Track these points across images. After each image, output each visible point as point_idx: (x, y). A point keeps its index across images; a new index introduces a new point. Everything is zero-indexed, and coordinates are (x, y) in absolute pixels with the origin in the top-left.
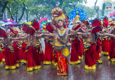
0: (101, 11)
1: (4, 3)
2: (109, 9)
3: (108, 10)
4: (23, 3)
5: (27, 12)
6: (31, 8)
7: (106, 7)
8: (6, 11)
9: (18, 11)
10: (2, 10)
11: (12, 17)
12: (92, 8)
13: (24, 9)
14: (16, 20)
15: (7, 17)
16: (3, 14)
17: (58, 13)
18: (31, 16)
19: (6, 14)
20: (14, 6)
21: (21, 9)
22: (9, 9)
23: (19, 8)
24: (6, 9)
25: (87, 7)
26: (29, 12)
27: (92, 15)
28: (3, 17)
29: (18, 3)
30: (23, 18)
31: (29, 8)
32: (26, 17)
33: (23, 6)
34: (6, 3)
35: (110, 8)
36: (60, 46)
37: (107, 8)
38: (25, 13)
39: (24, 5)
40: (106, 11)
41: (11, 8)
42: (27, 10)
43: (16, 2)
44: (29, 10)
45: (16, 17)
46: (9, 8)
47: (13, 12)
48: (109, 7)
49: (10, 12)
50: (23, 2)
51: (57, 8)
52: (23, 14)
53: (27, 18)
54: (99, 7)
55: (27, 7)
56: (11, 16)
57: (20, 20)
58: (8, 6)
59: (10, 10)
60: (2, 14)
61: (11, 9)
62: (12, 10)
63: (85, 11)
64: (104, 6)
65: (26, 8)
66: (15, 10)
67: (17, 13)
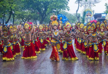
0: (82, 18)
3: (88, 18)
7: (86, 14)
12: (74, 15)
17: (54, 18)
25: (69, 14)
27: (74, 22)
35: (90, 16)
36: (55, 42)
37: (87, 16)
40: (86, 18)
48: (89, 14)
51: (54, 15)
54: (80, 14)
63: (67, 17)
64: (85, 13)
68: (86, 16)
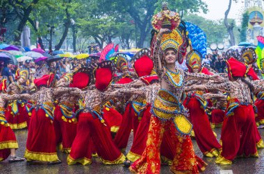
0: (239, 30)
1: (24, 9)
2: (257, 25)
3: (254, 28)
4: (66, 10)
5: (75, 31)
6: (83, 22)
8: (28, 28)
9: (53, 27)
10: (18, 25)
11: (40, 41)
13: (67, 24)
14: (50, 48)
15: (29, 41)
16: (20, 35)
18: (83, 40)
19: (28, 35)
20: (45, 17)
21: (62, 24)
22: (33, 23)
23: (56, 21)
24: (28, 23)
26: (79, 31)
28: (21, 40)
29: (54, 10)
30: (65, 44)
31: (79, 22)
32: (72, 42)
33: (65, 17)
34: (28, 10)
35: (260, 23)
37: (253, 24)
38: (69, 33)
39: (68, 15)
40: (250, 30)
41: (39, 21)
42: (73, 27)
43: (50, 8)
44: (79, 27)
45: (50, 41)
46: (35, 20)
47: (42, 30)
48: (256, 20)
49: (37, 30)
50: (65, 8)
52: (65, 34)
53: (74, 44)
54: (234, 20)
55: (74, 18)
56: (38, 39)
57: (58, 47)
58: (31, 16)
59: (37, 26)
60: (18, 35)
61: (37, 23)
62: (40, 25)
65: (73, 21)
66: (48, 26)
67: (51, 32)
68: (249, 24)
